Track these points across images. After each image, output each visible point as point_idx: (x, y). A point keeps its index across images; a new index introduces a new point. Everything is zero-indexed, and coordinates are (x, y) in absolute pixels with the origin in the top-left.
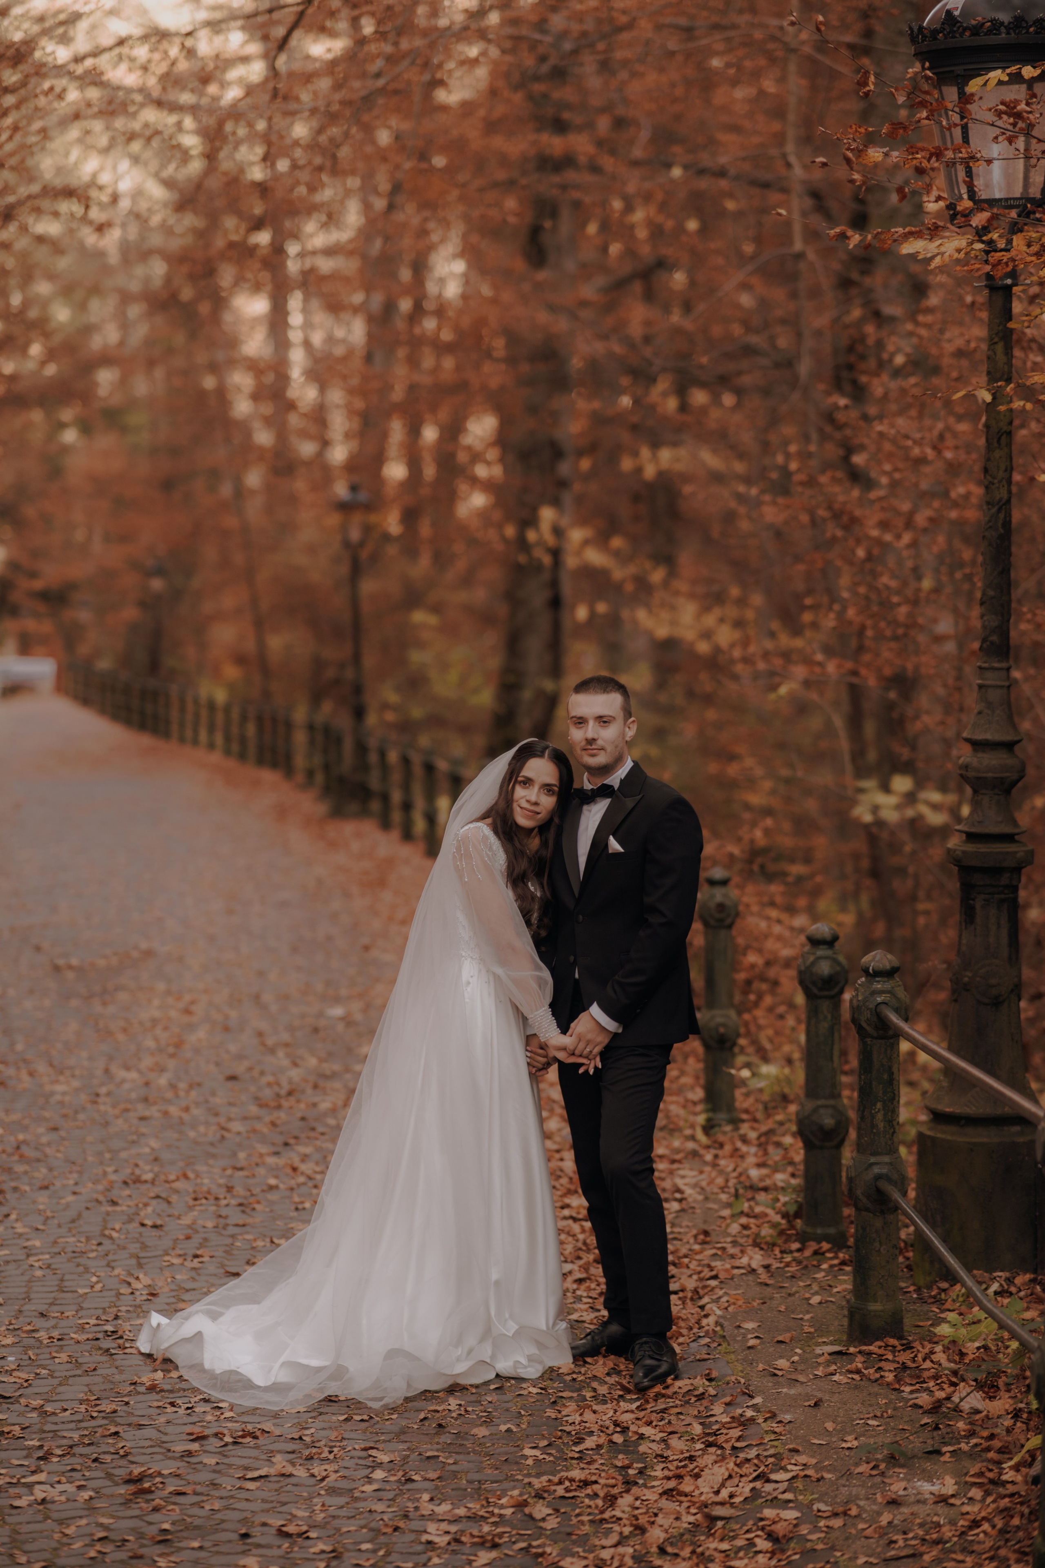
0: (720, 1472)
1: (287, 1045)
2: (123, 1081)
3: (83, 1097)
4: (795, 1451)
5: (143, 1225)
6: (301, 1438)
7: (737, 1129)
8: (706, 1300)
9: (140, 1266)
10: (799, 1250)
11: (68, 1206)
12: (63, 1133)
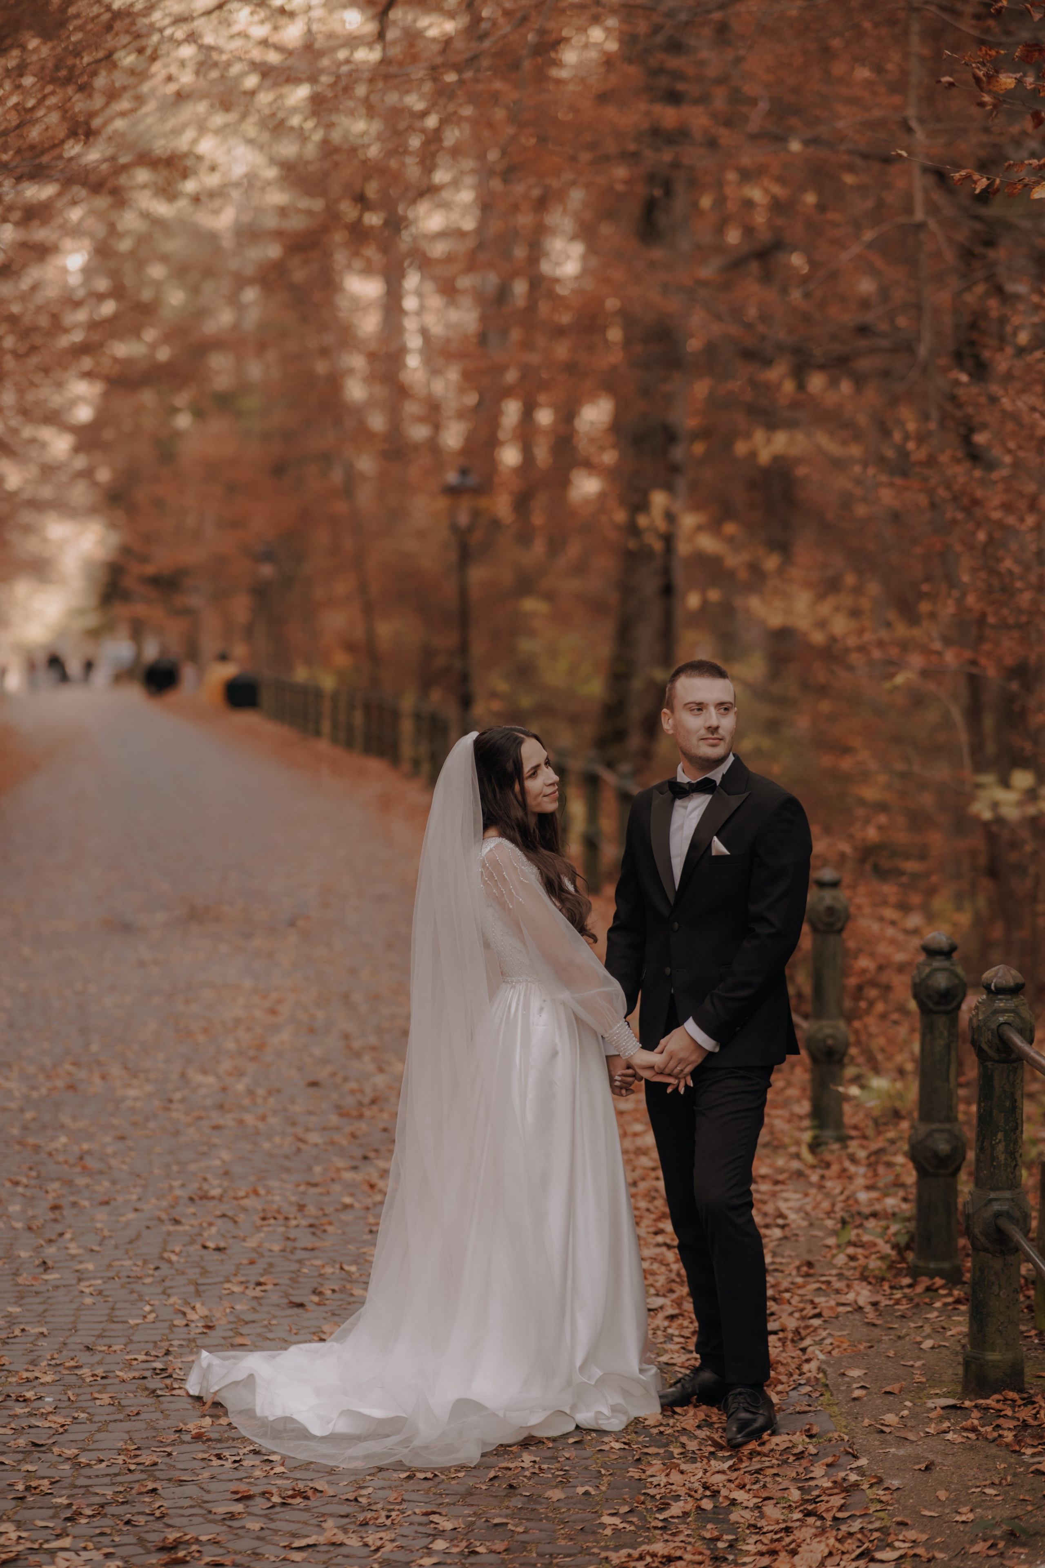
0: (819, 1549)
1: (373, 1049)
2: (200, 1085)
3: (156, 1103)
4: (903, 1524)
5: (205, 1247)
6: (356, 1500)
7: (845, 1147)
8: (807, 1342)
9: (198, 1294)
10: (910, 1286)
11: (128, 1224)
12: (130, 1143)
